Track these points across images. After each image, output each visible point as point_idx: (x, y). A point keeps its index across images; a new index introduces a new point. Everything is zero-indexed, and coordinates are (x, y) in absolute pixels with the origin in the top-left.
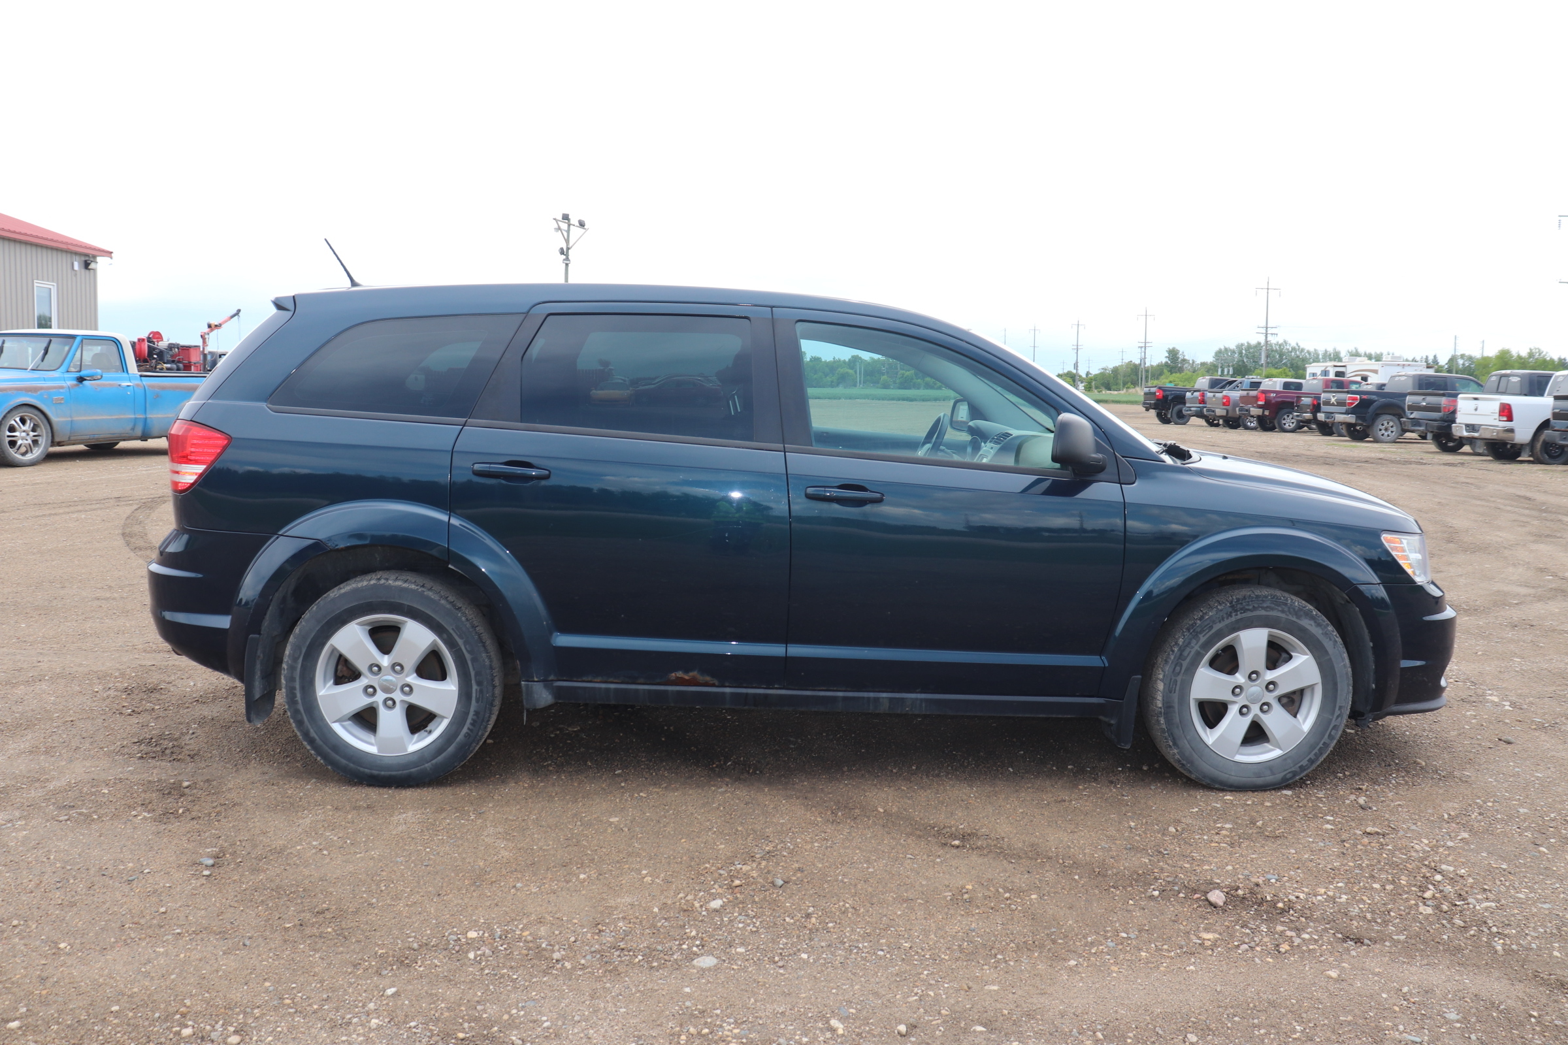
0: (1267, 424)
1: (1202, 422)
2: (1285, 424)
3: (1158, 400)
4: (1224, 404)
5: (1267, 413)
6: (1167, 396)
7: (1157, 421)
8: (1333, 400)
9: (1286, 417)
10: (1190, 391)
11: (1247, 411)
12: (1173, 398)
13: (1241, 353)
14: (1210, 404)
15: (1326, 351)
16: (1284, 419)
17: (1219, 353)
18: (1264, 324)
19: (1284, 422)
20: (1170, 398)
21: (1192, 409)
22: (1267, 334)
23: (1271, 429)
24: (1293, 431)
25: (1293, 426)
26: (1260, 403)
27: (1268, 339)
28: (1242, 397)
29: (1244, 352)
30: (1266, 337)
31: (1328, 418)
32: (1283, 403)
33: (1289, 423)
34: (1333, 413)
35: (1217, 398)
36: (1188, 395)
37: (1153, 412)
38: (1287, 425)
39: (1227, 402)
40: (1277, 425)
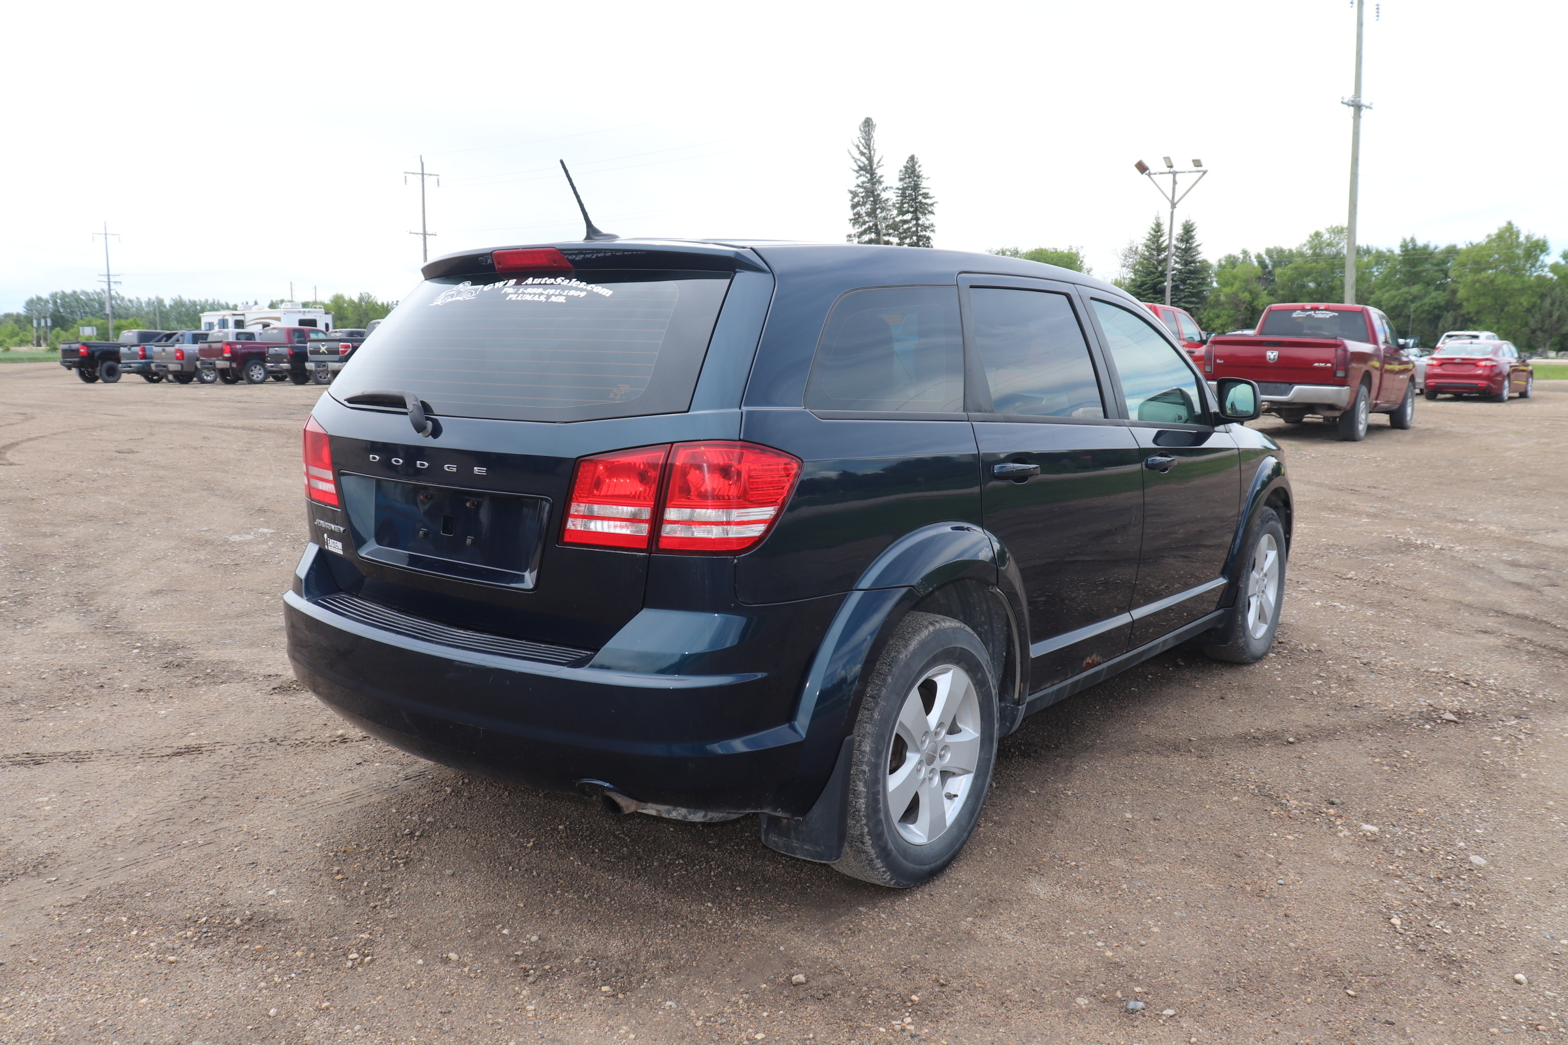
0: (230, 377)
1: (139, 378)
2: (253, 376)
3: (83, 357)
4: (177, 358)
5: (234, 365)
6: (93, 352)
7: (79, 380)
8: (323, 349)
9: (253, 368)
10: (125, 346)
11: (211, 364)
12: (100, 355)
13: (55, 303)
14: (158, 359)
15: (150, 299)
16: (252, 371)
17: (30, 304)
18: (105, 272)
19: (252, 373)
20: (97, 354)
21: (132, 365)
22: (109, 282)
23: (233, 382)
24: (262, 382)
25: (261, 377)
26: (226, 355)
27: (112, 287)
28: (201, 351)
29: (58, 301)
30: (109, 285)
31: (319, 367)
32: (250, 354)
33: (257, 373)
34: (325, 362)
35: (168, 353)
36: (123, 350)
37: (74, 371)
38: (255, 376)
39: (181, 355)
40: (245, 377)
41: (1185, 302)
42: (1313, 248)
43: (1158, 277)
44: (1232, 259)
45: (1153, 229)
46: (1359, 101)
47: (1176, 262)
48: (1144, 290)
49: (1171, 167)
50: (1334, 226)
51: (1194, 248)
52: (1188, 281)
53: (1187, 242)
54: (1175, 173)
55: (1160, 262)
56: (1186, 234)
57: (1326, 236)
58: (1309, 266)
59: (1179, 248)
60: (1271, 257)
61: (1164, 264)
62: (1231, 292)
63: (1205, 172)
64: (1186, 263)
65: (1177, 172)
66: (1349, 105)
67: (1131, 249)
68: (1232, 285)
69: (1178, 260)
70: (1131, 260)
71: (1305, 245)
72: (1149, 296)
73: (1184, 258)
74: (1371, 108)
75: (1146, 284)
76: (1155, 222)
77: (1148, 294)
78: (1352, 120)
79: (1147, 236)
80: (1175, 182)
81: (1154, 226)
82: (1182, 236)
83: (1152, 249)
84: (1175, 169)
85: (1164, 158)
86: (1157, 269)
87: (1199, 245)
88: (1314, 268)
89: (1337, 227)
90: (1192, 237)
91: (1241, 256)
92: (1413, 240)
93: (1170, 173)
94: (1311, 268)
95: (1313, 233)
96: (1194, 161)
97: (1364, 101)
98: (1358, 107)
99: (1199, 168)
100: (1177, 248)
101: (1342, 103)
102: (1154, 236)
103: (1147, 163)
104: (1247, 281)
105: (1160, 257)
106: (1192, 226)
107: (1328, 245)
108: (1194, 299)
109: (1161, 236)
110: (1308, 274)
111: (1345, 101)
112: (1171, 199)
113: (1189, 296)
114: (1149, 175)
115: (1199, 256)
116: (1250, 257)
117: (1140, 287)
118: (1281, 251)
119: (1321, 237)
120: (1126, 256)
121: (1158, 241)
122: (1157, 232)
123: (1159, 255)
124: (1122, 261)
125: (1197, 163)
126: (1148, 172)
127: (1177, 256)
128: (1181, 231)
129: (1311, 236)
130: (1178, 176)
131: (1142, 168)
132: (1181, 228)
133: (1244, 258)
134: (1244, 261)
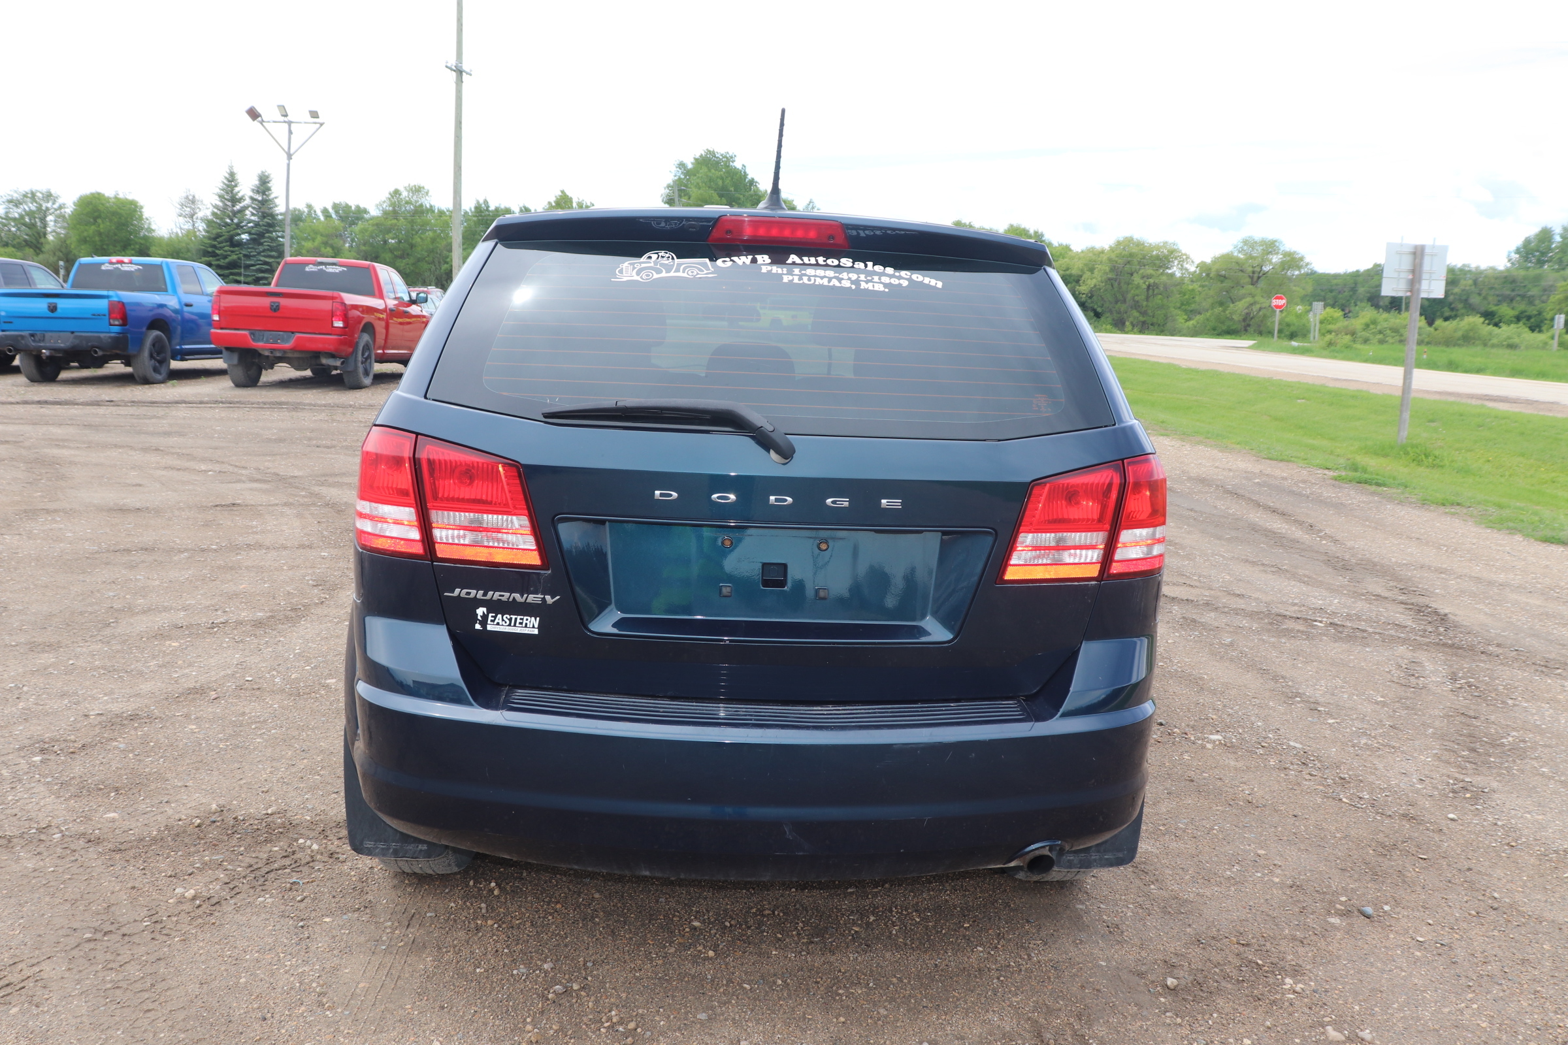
41: (264, 256)
42: (392, 204)
43: (235, 229)
44: (297, 212)
45: (226, 178)
46: (461, 67)
47: (253, 214)
48: (220, 243)
49: (286, 116)
50: (412, 184)
51: (270, 200)
52: (267, 235)
53: (264, 193)
54: (290, 123)
55: (235, 213)
56: (261, 185)
57: (405, 194)
58: (390, 222)
59: (256, 200)
60: (337, 212)
61: (239, 215)
62: (312, 246)
63: (322, 124)
64: (264, 216)
65: (292, 122)
66: (452, 69)
67: (187, 197)
68: (313, 240)
69: (255, 212)
70: (188, 209)
71: (384, 202)
72: (226, 248)
73: (262, 210)
74: (471, 75)
75: (221, 236)
76: (228, 171)
77: (224, 247)
78: (454, 85)
79: (221, 185)
80: (290, 132)
81: (227, 176)
82: (258, 187)
83: (226, 199)
84: (289, 118)
85: (278, 106)
86: (232, 220)
87: (276, 198)
88: (396, 225)
89: (415, 186)
90: (269, 189)
91: (306, 210)
92: (486, 202)
93: (285, 122)
94: (391, 225)
95: (392, 190)
96: (311, 112)
97: (465, 67)
98: (459, 72)
99: (286, 119)
100: (252, 199)
101: (447, 67)
102: (228, 186)
103: (259, 110)
104: (328, 236)
105: (235, 208)
106: (268, 177)
107: (407, 203)
108: (273, 253)
109: (236, 186)
110: (389, 231)
111: (449, 65)
112: (286, 150)
113: (268, 250)
114: (262, 122)
115: (276, 209)
116: (315, 212)
117: (215, 239)
118: (348, 207)
119: (400, 195)
120: (182, 205)
121: (232, 191)
122: (231, 182)
123: (233, 206)
124: (178, 210)
125: (314, 115)
126: (260, 119)
127: (253, 208)
128: (257, 183)
129: (390, 194)
130: (292, 125)
131: (253, 114)
132: (257, 178)
133: (309, 212)
134: (309, 213)
